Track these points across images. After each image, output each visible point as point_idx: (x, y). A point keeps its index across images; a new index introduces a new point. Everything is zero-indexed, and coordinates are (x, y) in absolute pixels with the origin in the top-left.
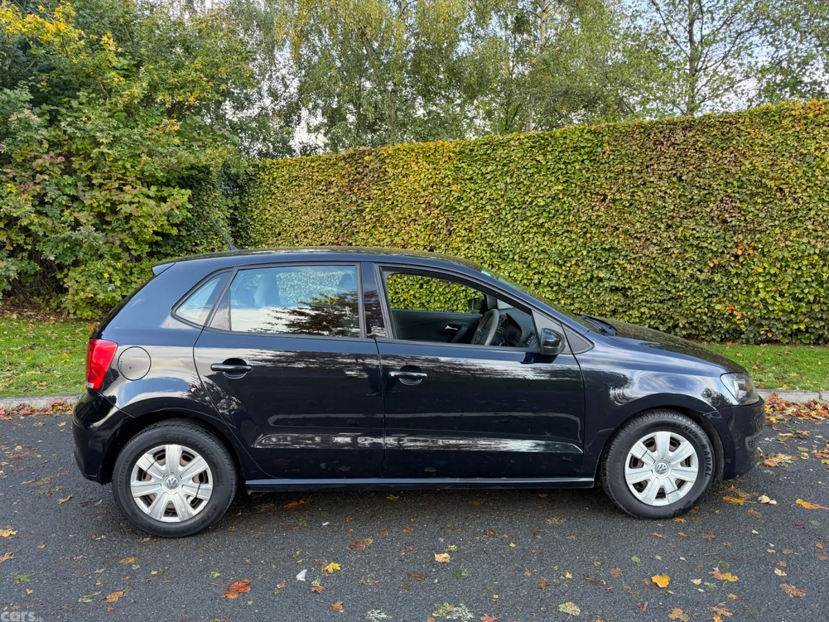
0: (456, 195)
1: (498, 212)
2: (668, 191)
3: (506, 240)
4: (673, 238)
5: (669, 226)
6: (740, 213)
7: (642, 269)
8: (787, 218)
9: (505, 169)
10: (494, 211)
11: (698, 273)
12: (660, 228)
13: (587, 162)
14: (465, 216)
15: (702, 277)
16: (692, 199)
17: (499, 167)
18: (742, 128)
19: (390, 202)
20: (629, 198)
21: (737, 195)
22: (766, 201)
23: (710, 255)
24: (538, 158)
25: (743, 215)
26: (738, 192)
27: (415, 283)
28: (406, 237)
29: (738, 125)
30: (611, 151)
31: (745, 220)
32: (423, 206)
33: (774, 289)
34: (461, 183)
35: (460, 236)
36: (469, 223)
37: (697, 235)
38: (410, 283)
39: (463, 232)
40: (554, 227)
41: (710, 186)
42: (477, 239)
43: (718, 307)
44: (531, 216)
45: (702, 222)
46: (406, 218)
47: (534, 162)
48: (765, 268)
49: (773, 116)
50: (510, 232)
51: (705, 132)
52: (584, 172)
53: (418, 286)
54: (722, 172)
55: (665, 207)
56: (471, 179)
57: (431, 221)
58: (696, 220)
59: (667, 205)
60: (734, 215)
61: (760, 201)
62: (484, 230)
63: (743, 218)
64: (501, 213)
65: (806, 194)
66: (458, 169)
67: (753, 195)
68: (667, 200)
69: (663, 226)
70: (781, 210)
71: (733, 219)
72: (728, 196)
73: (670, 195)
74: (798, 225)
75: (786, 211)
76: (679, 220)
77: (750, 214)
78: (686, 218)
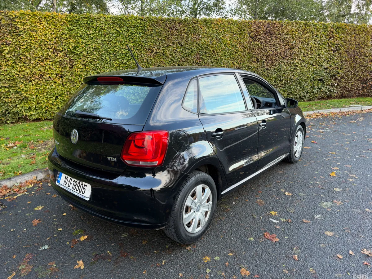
0: (74, 45)
1: (101, 55)
2: (177, 50)
3: (108, 70)
6: (202, 60)
8: (216, 62)
9: (100, 33)
10: (99, 55)
13: (141, 34)
14: (81, 57)
16: (186, 53)
17: (97, 32)
18: (199, 26)
19: (24, 47)
20: (162, 52)
21: (201, 53)
22: (210, 56)
24: (118, 29)
25: (203, 61)
26: (201, 52)
27: (52, 96)
28: (42, 69)
29: (197, 24)
30: (151, 29)
31: (204, 63)
32: (52, 50)
34: (75, 38)
35: (79, 68)
36: (84, 61)
38: (49, 97)
39: (82, 66)
40: (131, 64)
41: (191, 48)
42: (91, 70)
44: (119, 59)
45: (190, 63)
46: (39, 57)
47: (115, 31)
49: (208, 22)
50: (109, 66)
51: (187, 26)
52: (141, 38)
53: (54, 98)
54: (195, 43)
55: (176, 57)
56: (81, 36)
57: (59, 59)
58: (188, 62)
59: (177, 56)
60: (200, 61)
61: (208, 55)
62: (94, 65)
63: (203, 62)
64: (103, 56)
65: (221, 53)
66: (70, 30)
67: (205, 53)
68: (177, 54)
70: (214, 59)
71: (200, 62)
72: (198, 53)
73: (178, 52)
74: (219, 65)
75: (215, 59)
76: (182, 62)
77: (206, 60)
78: (184, 62)
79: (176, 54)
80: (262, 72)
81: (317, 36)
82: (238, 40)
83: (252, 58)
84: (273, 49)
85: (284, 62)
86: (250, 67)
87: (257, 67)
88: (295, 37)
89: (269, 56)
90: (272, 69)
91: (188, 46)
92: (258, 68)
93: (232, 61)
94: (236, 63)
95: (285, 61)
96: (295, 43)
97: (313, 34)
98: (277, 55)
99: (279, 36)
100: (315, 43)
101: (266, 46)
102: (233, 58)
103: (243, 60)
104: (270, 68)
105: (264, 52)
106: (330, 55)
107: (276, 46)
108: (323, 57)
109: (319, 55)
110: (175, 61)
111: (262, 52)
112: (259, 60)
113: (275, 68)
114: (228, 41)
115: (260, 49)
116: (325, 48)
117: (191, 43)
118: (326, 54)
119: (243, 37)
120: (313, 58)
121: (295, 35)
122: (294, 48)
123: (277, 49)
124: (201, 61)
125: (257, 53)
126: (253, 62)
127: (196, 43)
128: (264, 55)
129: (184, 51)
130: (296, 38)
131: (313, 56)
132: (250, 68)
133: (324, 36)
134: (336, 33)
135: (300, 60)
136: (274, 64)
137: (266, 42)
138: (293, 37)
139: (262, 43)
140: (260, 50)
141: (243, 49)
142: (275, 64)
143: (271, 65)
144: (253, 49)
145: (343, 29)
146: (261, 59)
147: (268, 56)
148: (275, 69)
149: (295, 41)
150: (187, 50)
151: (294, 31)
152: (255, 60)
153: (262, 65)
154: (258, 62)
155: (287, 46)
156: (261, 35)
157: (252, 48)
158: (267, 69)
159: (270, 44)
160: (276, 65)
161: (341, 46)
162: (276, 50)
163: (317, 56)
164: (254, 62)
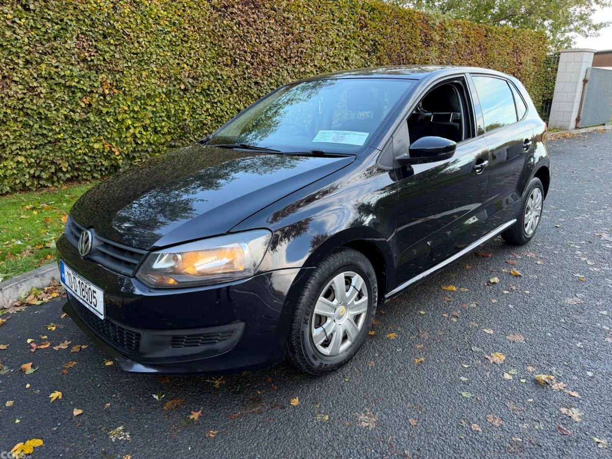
2: (17, 20)
4: (35, 75)
5: (27, 62)
6: (97, 52)
7: (9, 111)
8: (137, 60)
11: (72, 114)
12: (17, 64)
15: (76, 117)
16: (46, 32)
21: (91, 33)
22: (117, 43)
23: (79, 94)
25: (100, 55)
26: (91, 31)
31: (104, 60)
33: (139, 124)
37: (62, 73)
41: (62, 20)
43: (96, 146)
45: (63, 59)
48: (129, 106)
54: (71, 7)
55: (16, 39)
58: (57, 57)
59: (18, 37)
60: (92, 54)
61: (112, 42)
63: (101, 58)
65: (146, 40)
67: (104, 36)
68: (18, 31)
69: (21, 62)
70: (130, 53)
71: (93, 58)
72: (82, 33)
73: (20, 26)
74: (145, 67)
75: (133, 54)
76: (37, 55)
77: (107, 54)
78: (45, 54)
79: (14, 32)
80: (245, 88)
81: (341, 21)
82: (184, 11)
83: (221, 57)
84: (263, 41)
85: (287, 70)
86: (220, 77)
87: (235, 76)
88: (302, 19)
89: (257, 53)
90: (265, 82)
91: (51, 13)
92: (237, 79)
93: (177, 61)
94: (187, 65)
95: (290, 68)
96: (304, 31)
97: (333, 15)
98: (272, 54)
99: (273, 12)
100: (338, 35)
101: (248, 32)
102: (178, 53)
103: (201, 59)
104: (260, 81)
105: (245, 44)
106: (364, 61)
107: (269, 33)
108: (354, 62)
109: (346, 59)
110: (14, 50)
111: (243, 45)
112: (237, 61)
113: (272, 81)
114: (162, 12)
115: (236, 36)
116: (356, 46)
117: (58, 6)
118: (357, 57)
119: (195, 6)
120: (337, 63)
121: (302, 13)
122: (302, 41)
123: (271, 40)
124: (94, 56)
125: (230, 45)
126: (224, 65)
127: (75, 8)
128: (245, 52)
129: (39, 27)
130: (305, 20)
131: (337, 60)
132: (219, 79)
133: (352, 23)
134: (370, 19)
135: (315, 66)
136: (269, 72)
137: (248, 23)
138: (299, 18)
139: (239, 23)
140: (236, 39)
141: (200, 35)
142: (271, 74)
143: (263, 74)
144: (222, 36)
145: (379, 12)
146: (241, 60)
147: (255, 55)
148: (271, 83)
149: (304, 27)
150: (49, 25)
151: (300, 6)
152: (230, 63)
153: (245, 73)
154: (235, 65)
155: (290, 35)
156: (236, 6)
157: (219, 34)
158: (256, 83)
159: (257, 29)
160: (273, 74)
161: (379, 44)
162: (269, 42)
163: (344, 61)
164: (227, 65)
